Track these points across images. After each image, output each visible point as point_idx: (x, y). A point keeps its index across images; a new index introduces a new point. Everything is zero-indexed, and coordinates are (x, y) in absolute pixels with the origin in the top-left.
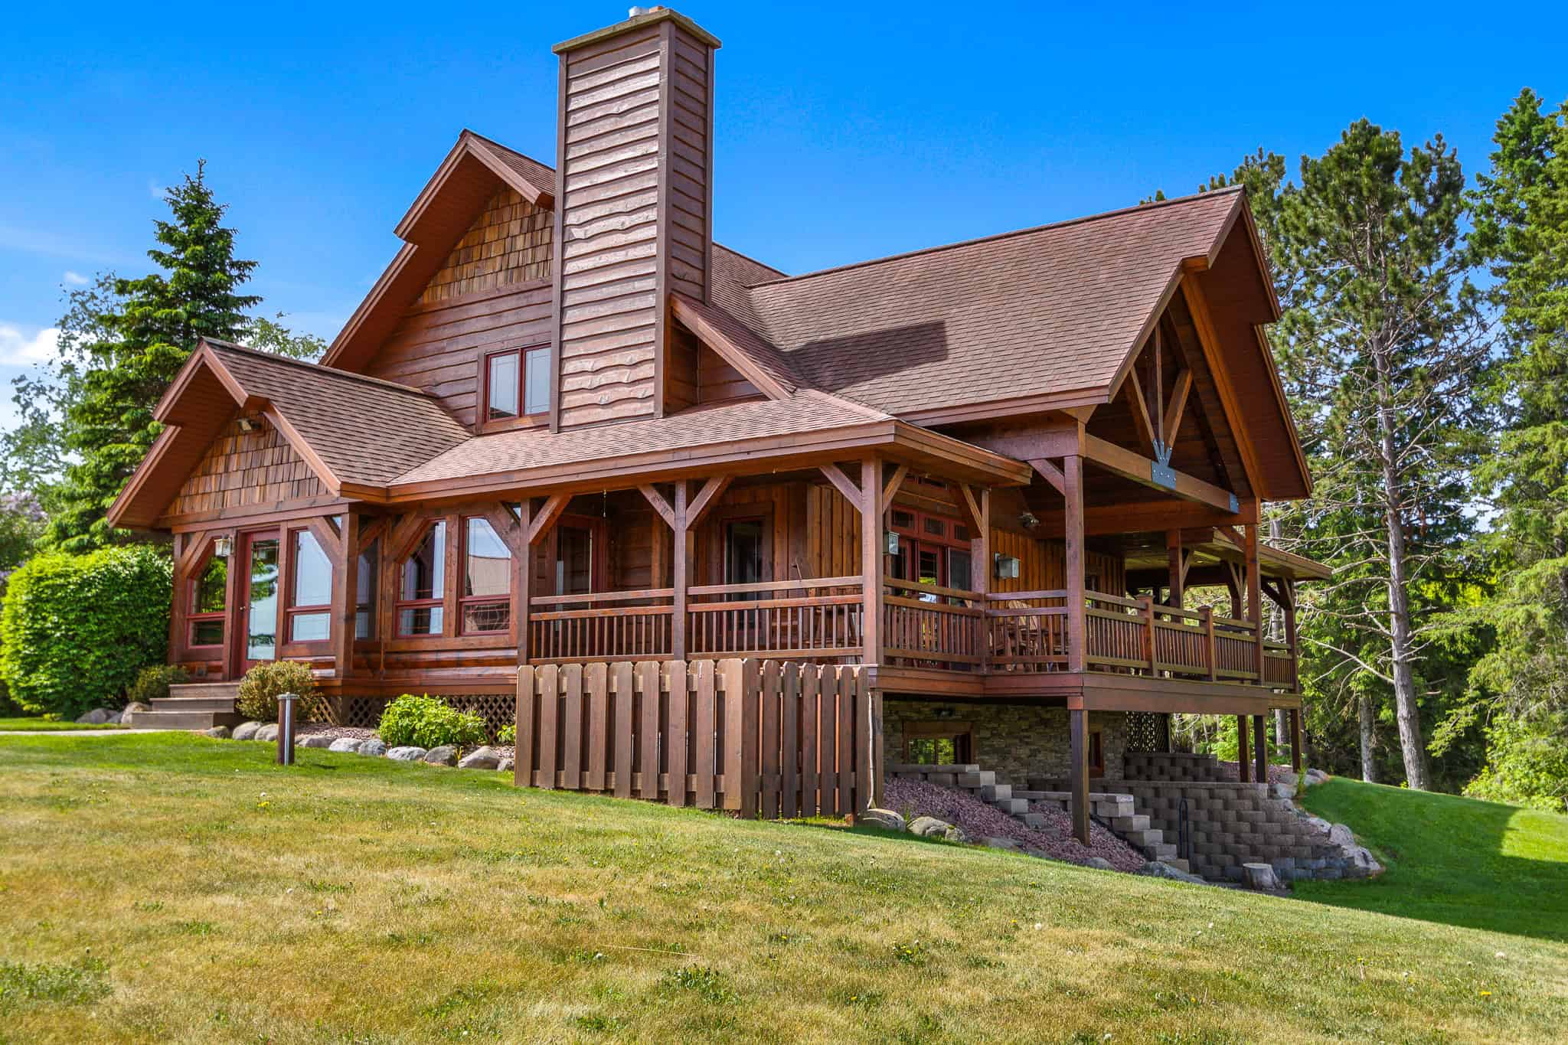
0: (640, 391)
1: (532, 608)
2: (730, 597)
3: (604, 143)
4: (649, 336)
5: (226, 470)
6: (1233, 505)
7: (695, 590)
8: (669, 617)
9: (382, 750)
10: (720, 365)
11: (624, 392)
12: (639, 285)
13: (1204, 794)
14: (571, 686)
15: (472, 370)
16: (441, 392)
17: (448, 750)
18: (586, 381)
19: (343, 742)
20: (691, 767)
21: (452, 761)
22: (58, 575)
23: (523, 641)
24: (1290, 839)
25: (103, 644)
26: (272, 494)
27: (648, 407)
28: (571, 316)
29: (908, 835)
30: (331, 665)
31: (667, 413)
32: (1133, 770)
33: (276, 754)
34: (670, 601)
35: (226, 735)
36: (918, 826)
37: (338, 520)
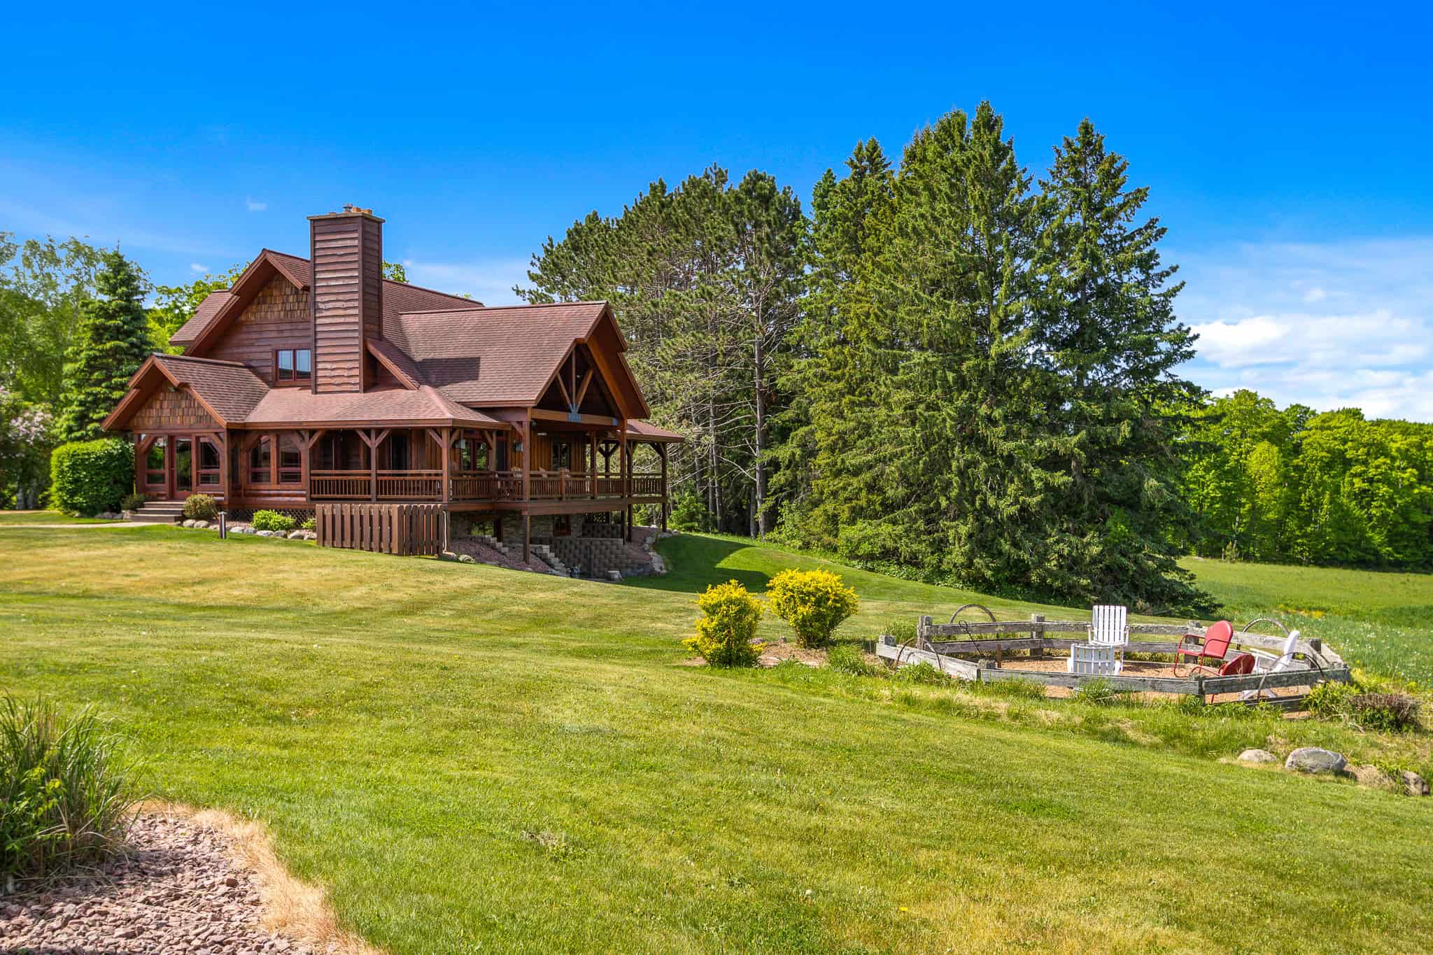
0: (353, 380)
1: (311, 475)
2: (394, 475)
3: (331, 267)
4: (357, 357)
5: (161, 408)
6: (615, 422)
7: (379, 472)
8: (369, 481)
9: (255, 532)
10: (385, 370)
11: (346, 380)
12: (350, 334)
13: (598, 543)
14: (337, 512)
15: (269, 356)
16: (253, 364)
17: (283, 532)
18: (328, 373)
19: (236, 528)
20: (381, 539)
21: (285, 536)
22: (84, 454)
23: (308, 487)
24: (630, 561)
25: (108, 484)
26: (187, 421)
27: (357, 388)
28: (320, 343)
29: (458, 561)
30: (222, 495)
31: (365, 391)
32: (586, 532)
33: (219, 534)
34: (369, 475)
35: (181, 525)
36: (461, 559)
37: (221, 435)
